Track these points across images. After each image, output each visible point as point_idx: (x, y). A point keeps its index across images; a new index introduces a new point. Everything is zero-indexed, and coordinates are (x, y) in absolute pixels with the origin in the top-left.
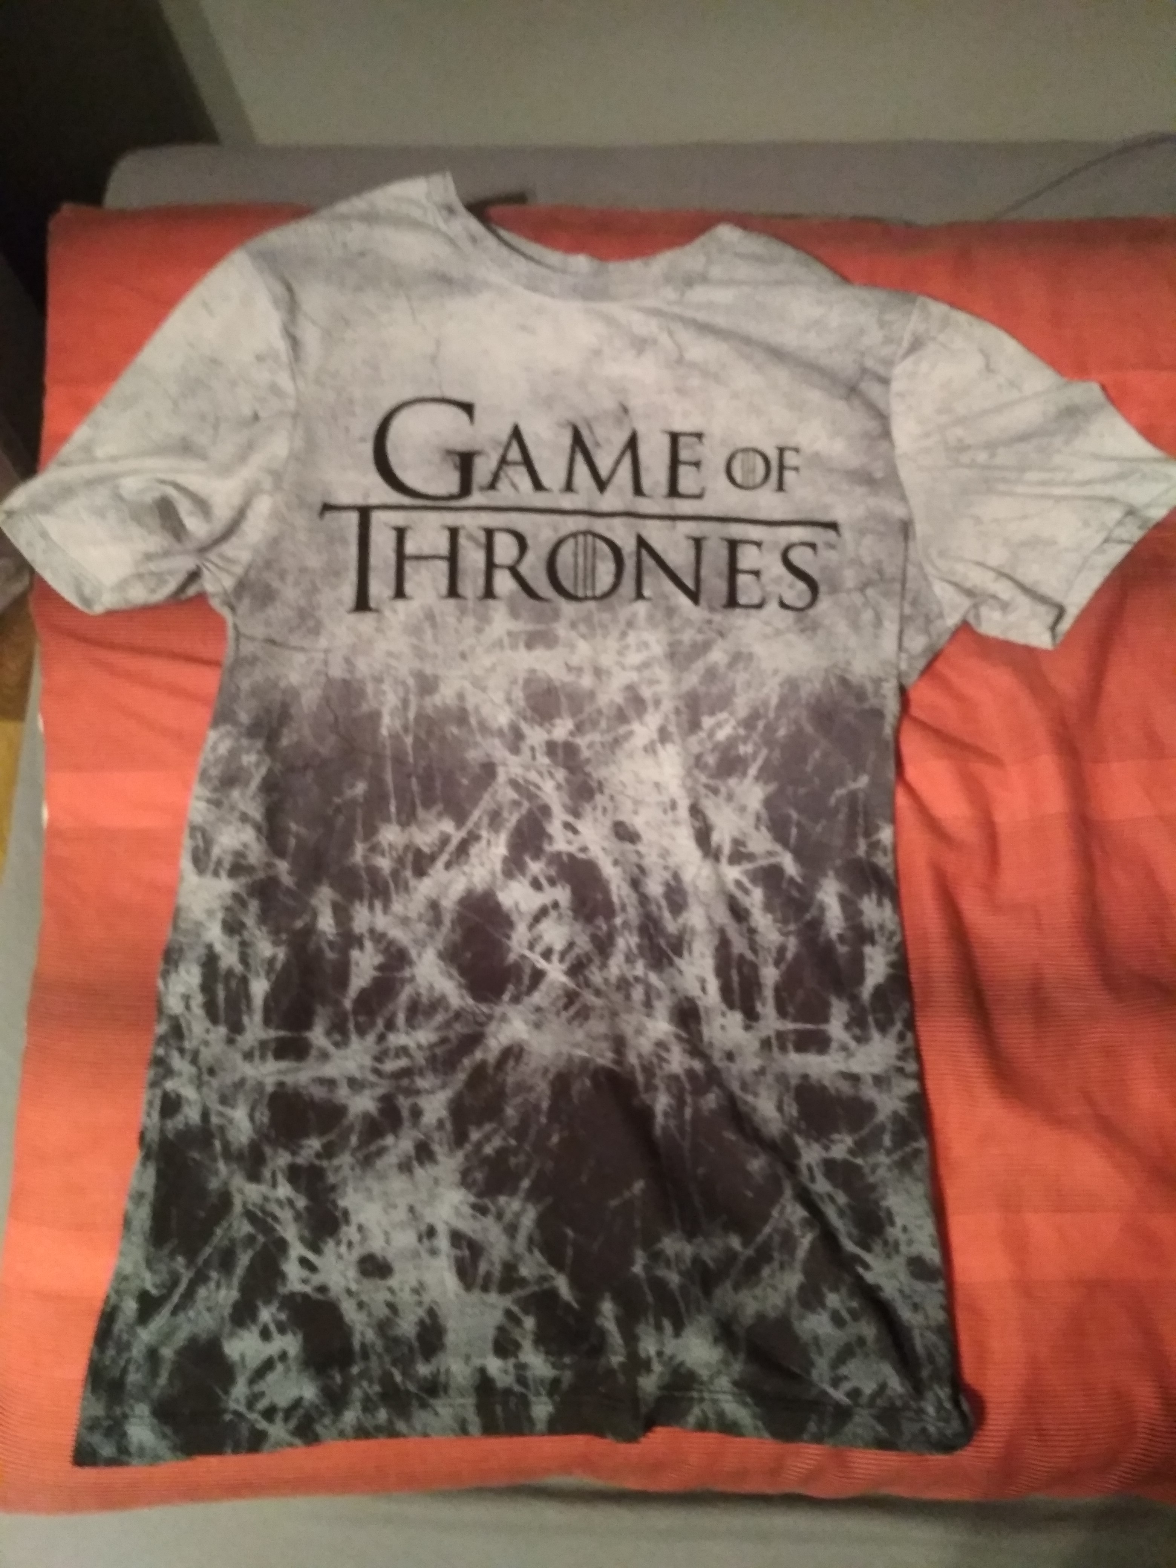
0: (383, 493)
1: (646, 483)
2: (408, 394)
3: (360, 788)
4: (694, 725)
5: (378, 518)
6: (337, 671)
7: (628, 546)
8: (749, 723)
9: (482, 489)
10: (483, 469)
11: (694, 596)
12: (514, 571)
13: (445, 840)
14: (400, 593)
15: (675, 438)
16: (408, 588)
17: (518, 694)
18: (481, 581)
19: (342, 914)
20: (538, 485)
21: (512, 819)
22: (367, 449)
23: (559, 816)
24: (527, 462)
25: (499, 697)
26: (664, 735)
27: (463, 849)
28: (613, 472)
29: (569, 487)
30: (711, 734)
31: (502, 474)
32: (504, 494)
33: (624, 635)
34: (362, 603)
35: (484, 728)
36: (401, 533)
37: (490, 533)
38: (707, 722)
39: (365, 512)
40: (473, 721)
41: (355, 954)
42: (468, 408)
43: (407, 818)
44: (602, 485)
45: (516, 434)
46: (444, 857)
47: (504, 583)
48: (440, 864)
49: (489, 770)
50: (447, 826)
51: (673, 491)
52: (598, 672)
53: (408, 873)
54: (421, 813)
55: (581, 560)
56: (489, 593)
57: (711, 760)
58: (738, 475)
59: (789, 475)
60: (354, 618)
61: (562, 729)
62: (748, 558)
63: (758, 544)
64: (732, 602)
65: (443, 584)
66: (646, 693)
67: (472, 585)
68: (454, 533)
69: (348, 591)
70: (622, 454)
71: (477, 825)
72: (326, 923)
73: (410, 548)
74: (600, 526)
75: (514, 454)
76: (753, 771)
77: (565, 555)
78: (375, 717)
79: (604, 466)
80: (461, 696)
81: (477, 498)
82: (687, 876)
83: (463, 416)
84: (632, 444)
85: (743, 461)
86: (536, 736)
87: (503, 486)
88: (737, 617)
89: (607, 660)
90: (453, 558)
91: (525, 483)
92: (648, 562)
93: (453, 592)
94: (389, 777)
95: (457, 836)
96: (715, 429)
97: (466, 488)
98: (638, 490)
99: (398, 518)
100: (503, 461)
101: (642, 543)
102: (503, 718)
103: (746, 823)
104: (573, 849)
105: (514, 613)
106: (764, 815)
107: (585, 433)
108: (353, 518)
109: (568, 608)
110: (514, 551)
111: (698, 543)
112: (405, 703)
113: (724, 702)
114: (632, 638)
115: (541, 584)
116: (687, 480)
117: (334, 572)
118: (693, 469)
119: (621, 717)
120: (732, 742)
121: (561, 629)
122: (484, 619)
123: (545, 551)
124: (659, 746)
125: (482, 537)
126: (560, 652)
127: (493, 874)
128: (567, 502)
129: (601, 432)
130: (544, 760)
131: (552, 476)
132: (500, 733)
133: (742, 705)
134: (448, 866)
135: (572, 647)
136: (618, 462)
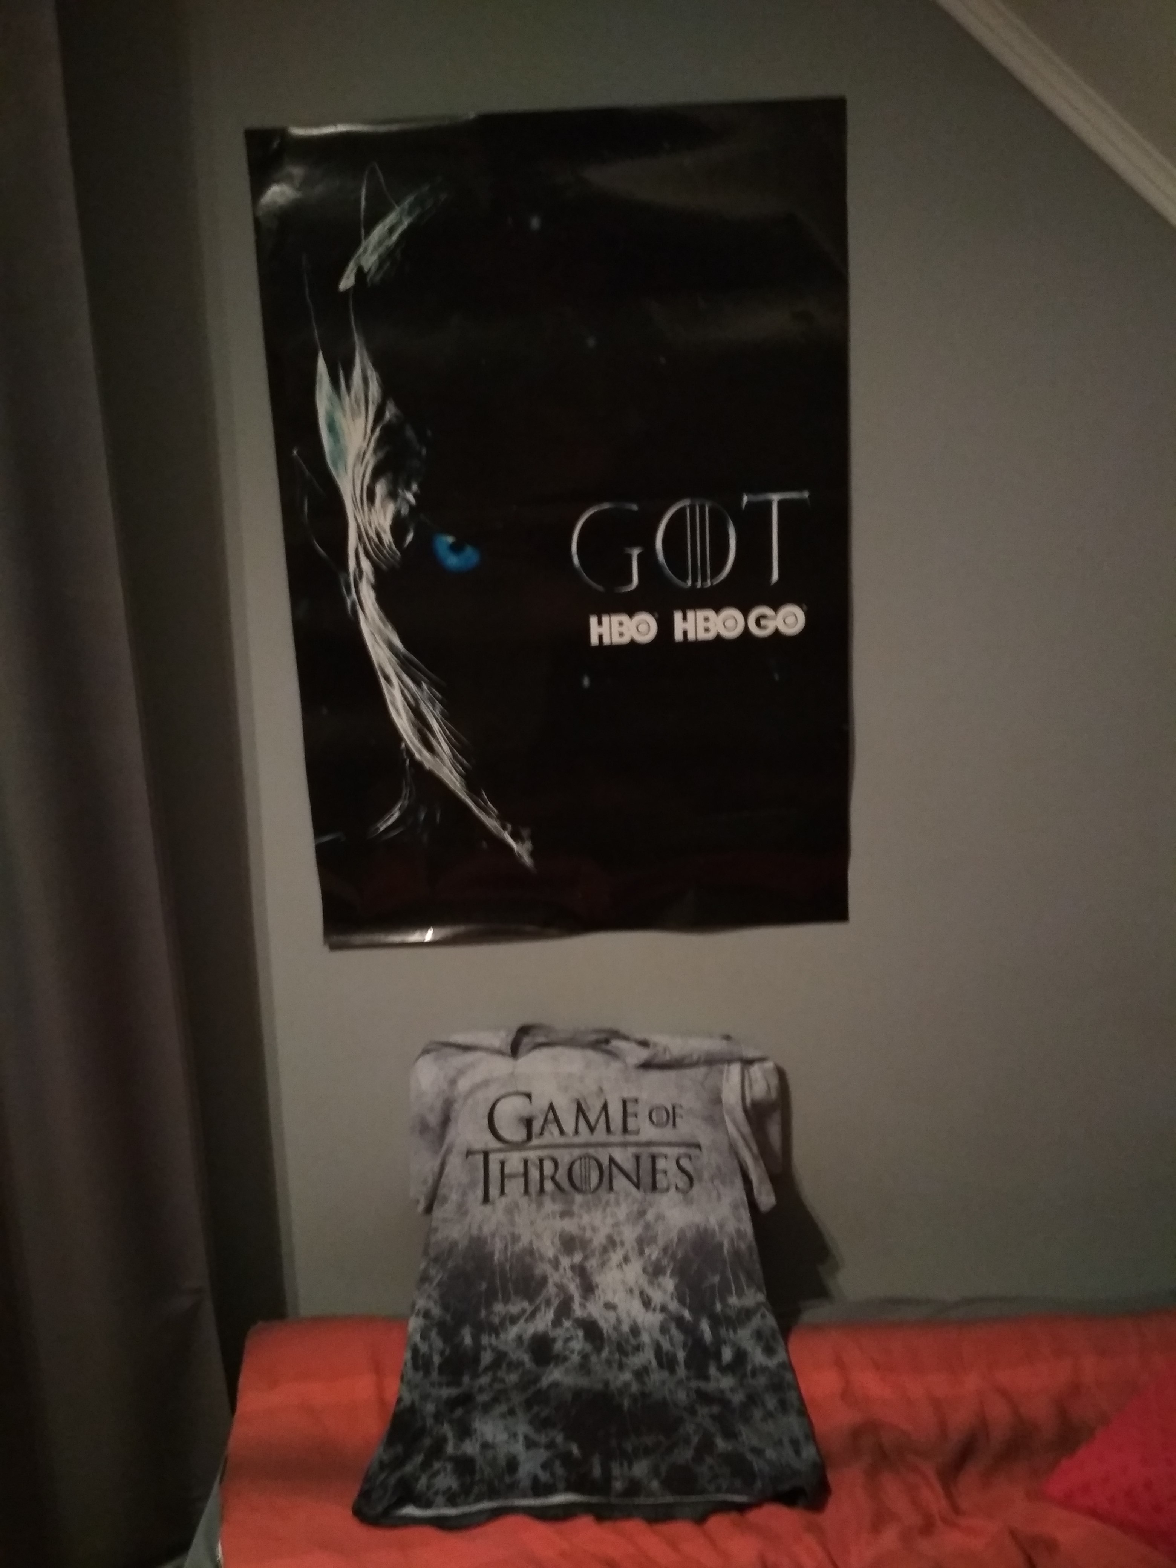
0: (494, 1144)
1: (613, 1127)
2: (503, 1091)
3: (484, 1286)
4: (641, 1252)
5: (492, 1157)
6: (475, 1232)
7: (605, 1162)
8: (665, 1250)
9: (536, 1137)
10: (536, 1126)
11: (637, 1186)
12: (553, 1178)
13: (524, 1311)
14: (502, 1192)
15: (625, 1103)
16: (507, 1190)
17: (557, 1241)
18: (538, 1185)
19: (476, 1338)
20: (562, 1132)
21: (556, 1303)
22: (485, 1122)
23: (577, 1299)
24: (557, 1120)
25: (548, 1243)
26: (626, 1259)
27: (533, 1315)
28: (597, 1121)
29: (576, 1131)
30: (650, 1256)
31: (546, 1127)
32: (547, 1139)
33: (604, 1210)
34: (486, 1199)
35: (542, 1258)
36: (502, 1164)
37: (541, 1161)
38: (647, 1251)
39: (486, 1154)
40: (537, 1255)
41: (483, 1353)
42: (529, 1096)
43: (506, 1300)
44: (592, 1129)
45: (551, 1107)
46: (525, 1317)
47: (549, 1186)
48: (522, 1320)
49: (544, 1280)
50: (526, 1304)
51: (625, 1130)
52: (594, 1229)
53: (508, 1322)
54: (513, 1297)
55: (583, 1169)
56: (542, 1190)
57: (650, 1269)
58: (654, 1118)
59: (678, 1120)
60: (482, 1208)
61: (577, 1258)
62: (661, 1164)
63: (666, 1157)
64: (654, 1187)
65: (522, 1189)
66: (617, 1239)
67: (534, 1187)
68: (526, 1162)
69: (480, 1193)
70: (601, 1113)
71: (540, 1304)
72: (468, 1340)
73: (507, 1170)
74: (591, 1151)
75: (551, 1116)
76: (669, 1272)
77: (577, 1166)
78: (492, 1254)
79: (592, 1119)
80: (531, 1242)
81: (535, 1142)
82: (639, 1321)
83: (527, 1100)
84: (605, 1107)
85: (657, 1114)
86: (565, 1262)
87: (546, 1133)
88: (657, 1196)
89: (597, 1222)
90: (526, 1174)
91: (556, 1131)
92: (615, 1170)
93: (526, 1191)
94: (498, 1282)
95: (529, 1309)
96: (644, 1096)
97: (529, 1137)
98: (608, 1130)
99: (501, 1156)
100: (546, 1121)
101: (612, 1160)
102: (550, 1253)
103: (668, 1298)
104: (585, 1315)
105: (554, 1200)
106: (675, 1294)
107: (583, 1105)
108: (480, 1158)
109: (579, 1198)
110: (552, 1168)
111: (637, 1158)
112: (506, 1248)
113: (653, 1240)
114: (609, 1210)
115: (565, 1183)
116: (632, 1123)
117: (472, 1184)
118: (634, 1118)
119: (605, 1250)
120: (658, 1260)
121: (575, 1208)
122: (540, 1205)
123: (567, 1167)
124: (624, 1266)
125: (538, 1162)
126: (576, 1220)
127: (547, 1326)
128: (577, 1140)
129: (590, 1102)
130: (569, 1273)
131: (569, 1127)
132: (550, 1261)
133: (661, 1242)
134: (527, 1321)
135: (581, 1217)
136: (599, 1116)
